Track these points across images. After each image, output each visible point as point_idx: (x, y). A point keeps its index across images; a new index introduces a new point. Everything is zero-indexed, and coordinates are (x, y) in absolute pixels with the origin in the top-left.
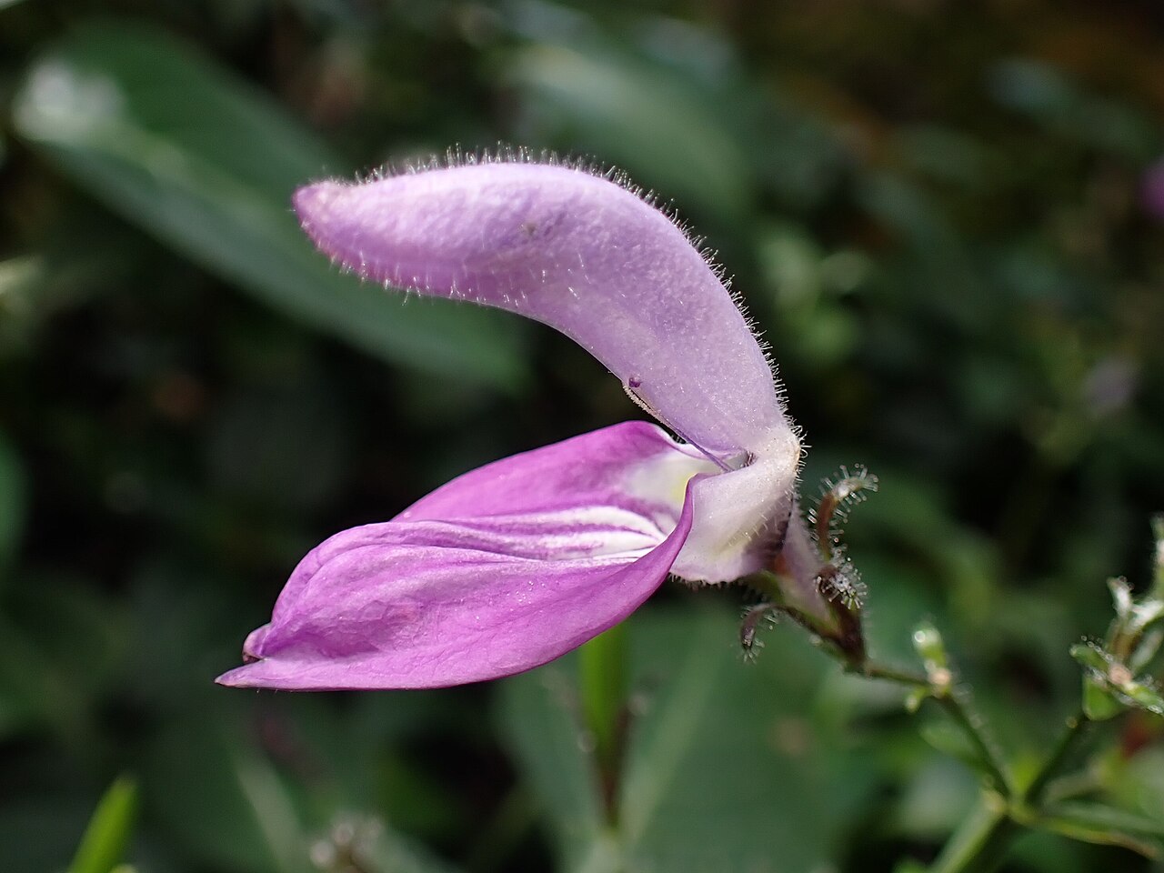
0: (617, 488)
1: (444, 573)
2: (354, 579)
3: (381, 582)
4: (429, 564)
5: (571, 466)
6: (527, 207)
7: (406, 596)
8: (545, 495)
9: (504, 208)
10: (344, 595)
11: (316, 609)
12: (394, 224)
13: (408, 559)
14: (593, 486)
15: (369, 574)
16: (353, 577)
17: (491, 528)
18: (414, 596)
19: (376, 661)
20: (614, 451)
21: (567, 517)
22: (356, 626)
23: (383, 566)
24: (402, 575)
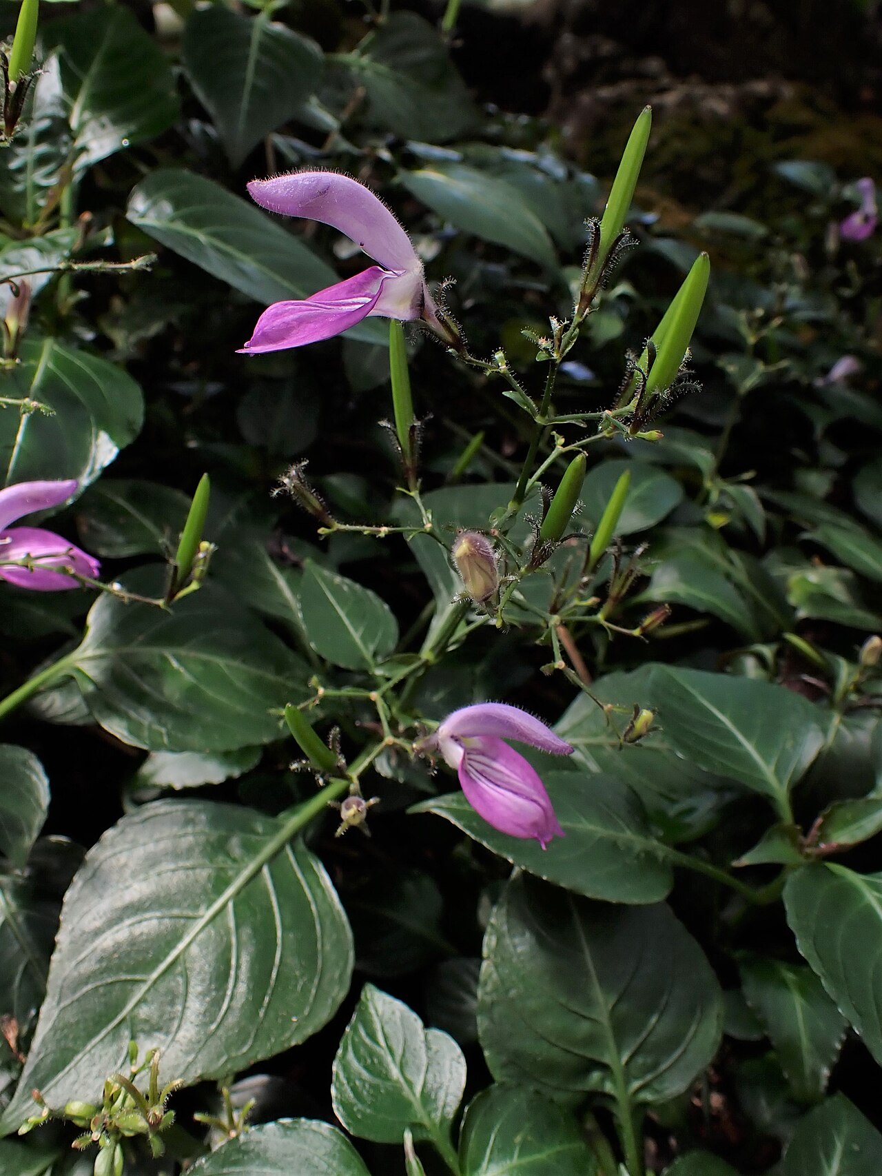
0: (368, 291)
1: (306, 313)
2: (277, 316)
3: (286, 316)
4: (300, 311)
5: (351, 285)
6: (317, 184)
7: (293, 320)
8: (344, 295)
9: (310, 185)
10: (273, 321)
11: (265, 327)
12: (277, 192)
13: (294, 309)
14: (360, 292)
15: (281, 314)
16: (276, 315)
17: (324, 304)
18: (296, 320)
19: (285, 342)
20: (366, 278)
21: (350, 301)
22: (278, 331)
23: (286, 311)
24: (292, 314)
